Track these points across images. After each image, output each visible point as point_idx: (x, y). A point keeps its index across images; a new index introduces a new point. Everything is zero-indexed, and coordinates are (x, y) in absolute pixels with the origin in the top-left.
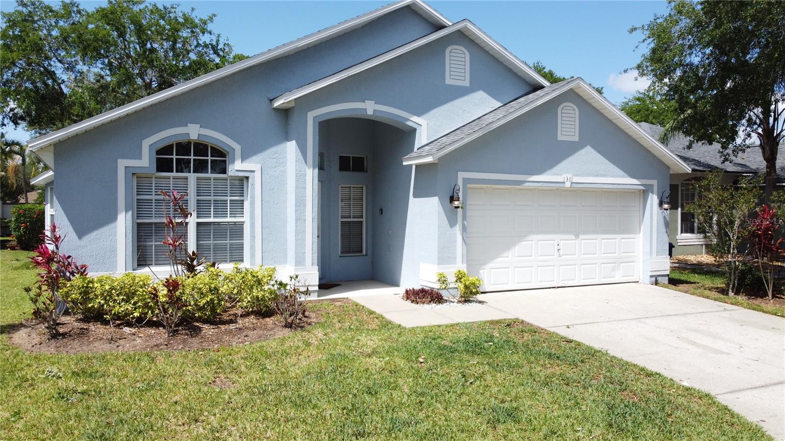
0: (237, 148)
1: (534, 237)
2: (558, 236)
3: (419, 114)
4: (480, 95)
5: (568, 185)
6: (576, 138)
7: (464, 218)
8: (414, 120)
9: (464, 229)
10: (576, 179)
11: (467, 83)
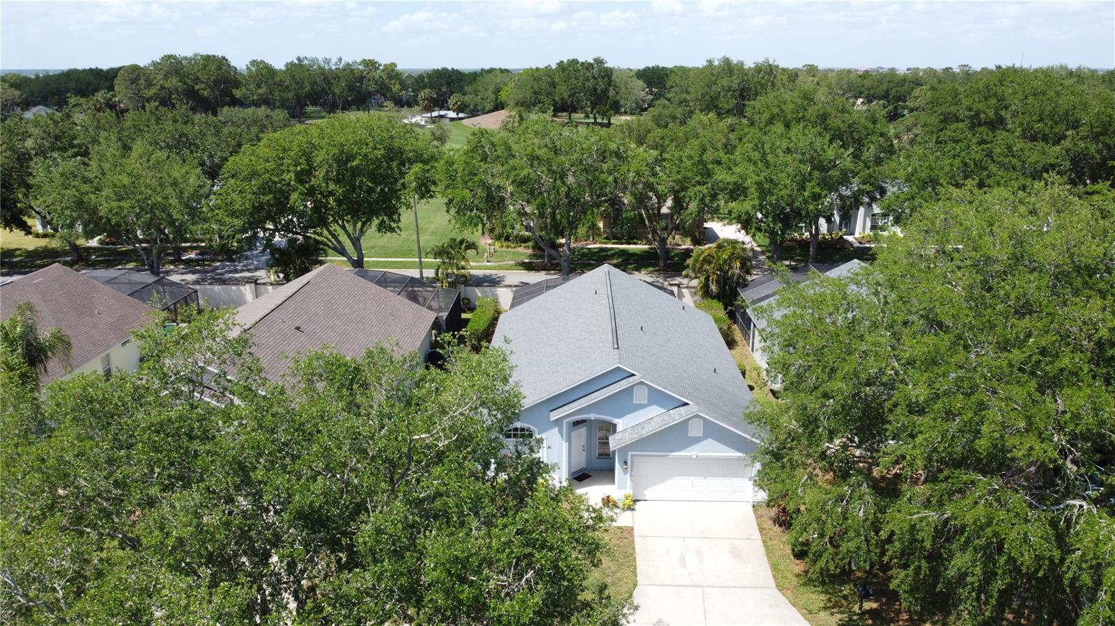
0: (536, 430)
1: (677, 478)
2: (692, 478)
3: (619, 418)
4: (654, 407)
5: (694, 457)
6: (701, 435)
7: (631, 471)
8: (616, 421)
9: (631, 476)
10: (699, 454)
11: (646, 402)
